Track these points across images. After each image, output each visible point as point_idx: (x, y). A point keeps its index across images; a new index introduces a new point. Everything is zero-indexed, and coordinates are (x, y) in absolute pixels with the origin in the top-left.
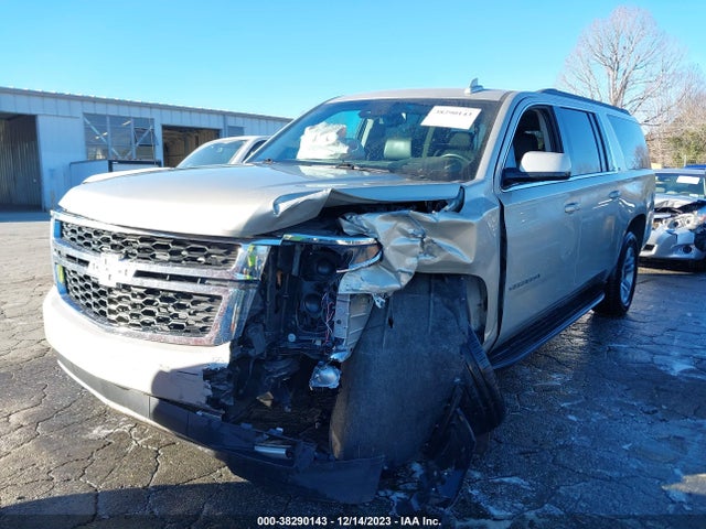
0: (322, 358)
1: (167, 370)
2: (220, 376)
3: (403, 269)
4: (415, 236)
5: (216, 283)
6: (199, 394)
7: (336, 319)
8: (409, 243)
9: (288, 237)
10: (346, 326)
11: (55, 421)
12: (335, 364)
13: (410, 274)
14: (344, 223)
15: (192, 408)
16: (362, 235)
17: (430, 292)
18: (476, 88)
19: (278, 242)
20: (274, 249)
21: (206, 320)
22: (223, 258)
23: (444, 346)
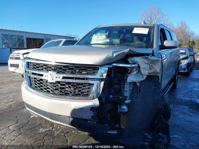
0: (122, 103)
1: (77, 108)
2: (94, 109)
3: (145, 74)
4: (148, 64)
5: (91, 80)
7: (125, 90)
8: (146, 66)
9: (113, 64)
10: (128, 92)
11: (25, 128)
12: (126, 104)
13: (146, 75)
14: (129, 60)
15: (86, 120)
16: (134, 64)
17: (149, 82)
18: (145, 23)
19: (111, 66)
20: (109, 68)
21: (88, 91)
22: (93, 72)
23: (157, 97)
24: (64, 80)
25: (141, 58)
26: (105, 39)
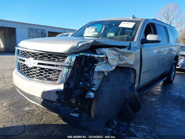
0: (89, 89)
1: (46, 91)
2: (61, 93)
3: (113, 65)
4: (117, 55)
5: (60, 66)
6: (54, 98)
7: (94, 78)
8: (115, 57)
9: (81, 54)
10: (96, 80)
11: (15, 105)
12: (93, 91)
13: (115, 66)
14: (97, 51)
15: (52, 102)
16: (102, 54)
17: (120, 72)
18: (134, 17)
19: (78, 55)
20: (77, 57)
21: (57, 77)
22: (62, 60)
23: (124, 87)
24: (39, 66)
25: (109, 50)
26: (94, 32)
